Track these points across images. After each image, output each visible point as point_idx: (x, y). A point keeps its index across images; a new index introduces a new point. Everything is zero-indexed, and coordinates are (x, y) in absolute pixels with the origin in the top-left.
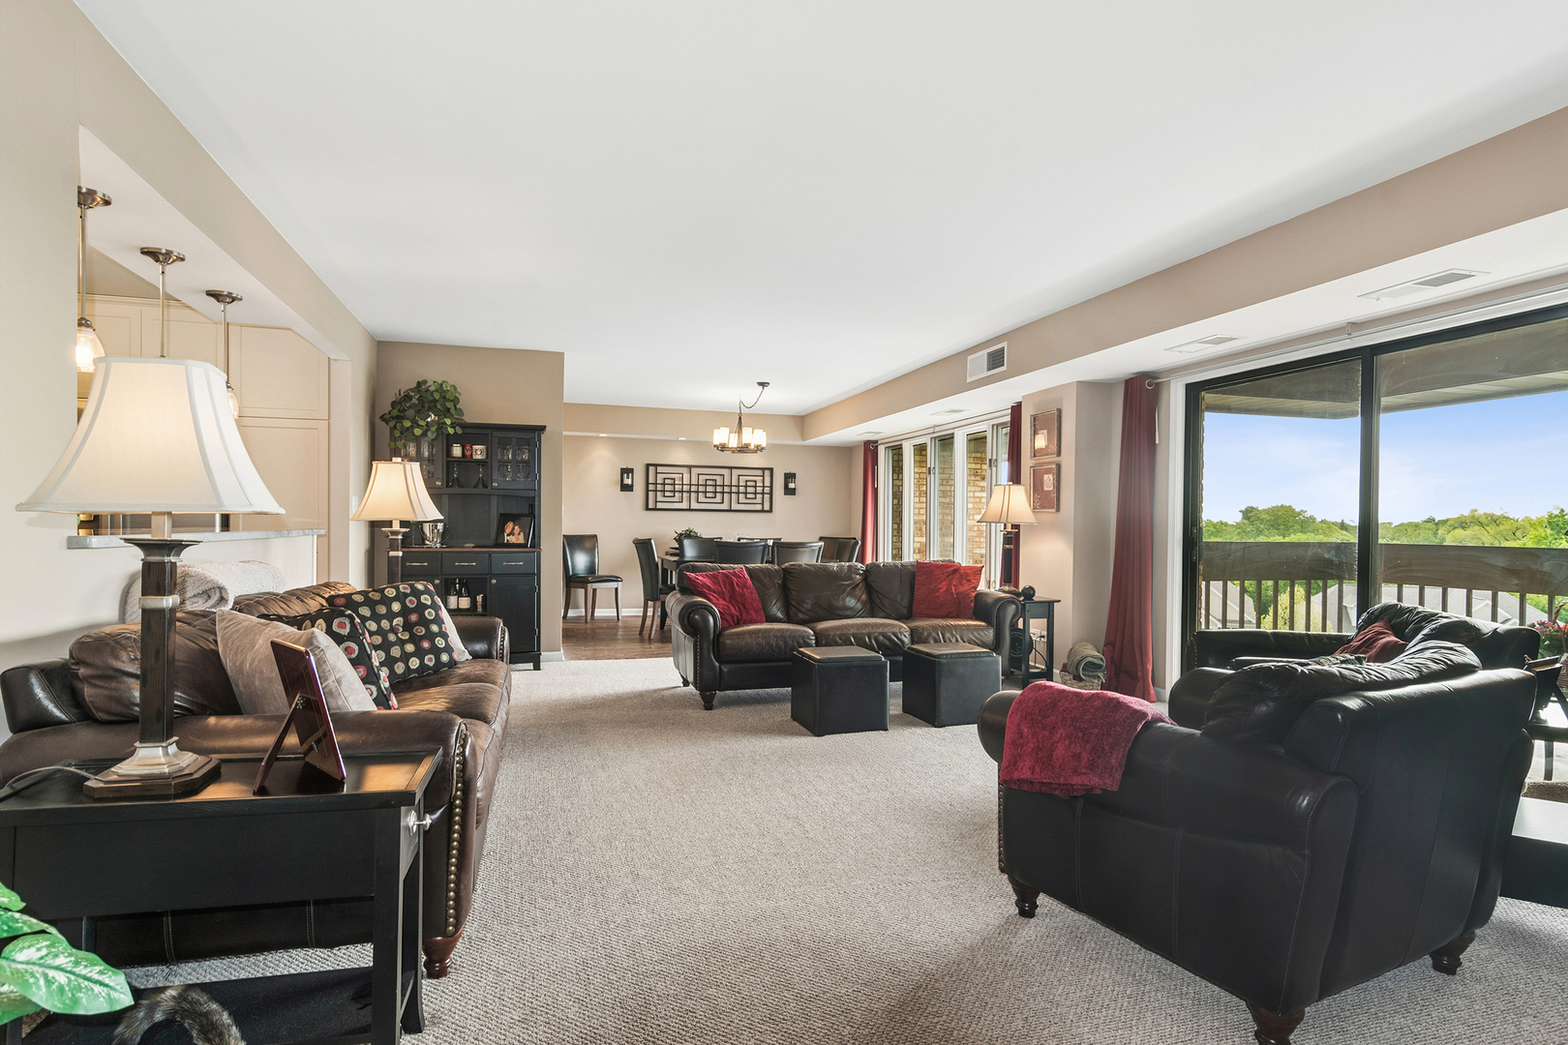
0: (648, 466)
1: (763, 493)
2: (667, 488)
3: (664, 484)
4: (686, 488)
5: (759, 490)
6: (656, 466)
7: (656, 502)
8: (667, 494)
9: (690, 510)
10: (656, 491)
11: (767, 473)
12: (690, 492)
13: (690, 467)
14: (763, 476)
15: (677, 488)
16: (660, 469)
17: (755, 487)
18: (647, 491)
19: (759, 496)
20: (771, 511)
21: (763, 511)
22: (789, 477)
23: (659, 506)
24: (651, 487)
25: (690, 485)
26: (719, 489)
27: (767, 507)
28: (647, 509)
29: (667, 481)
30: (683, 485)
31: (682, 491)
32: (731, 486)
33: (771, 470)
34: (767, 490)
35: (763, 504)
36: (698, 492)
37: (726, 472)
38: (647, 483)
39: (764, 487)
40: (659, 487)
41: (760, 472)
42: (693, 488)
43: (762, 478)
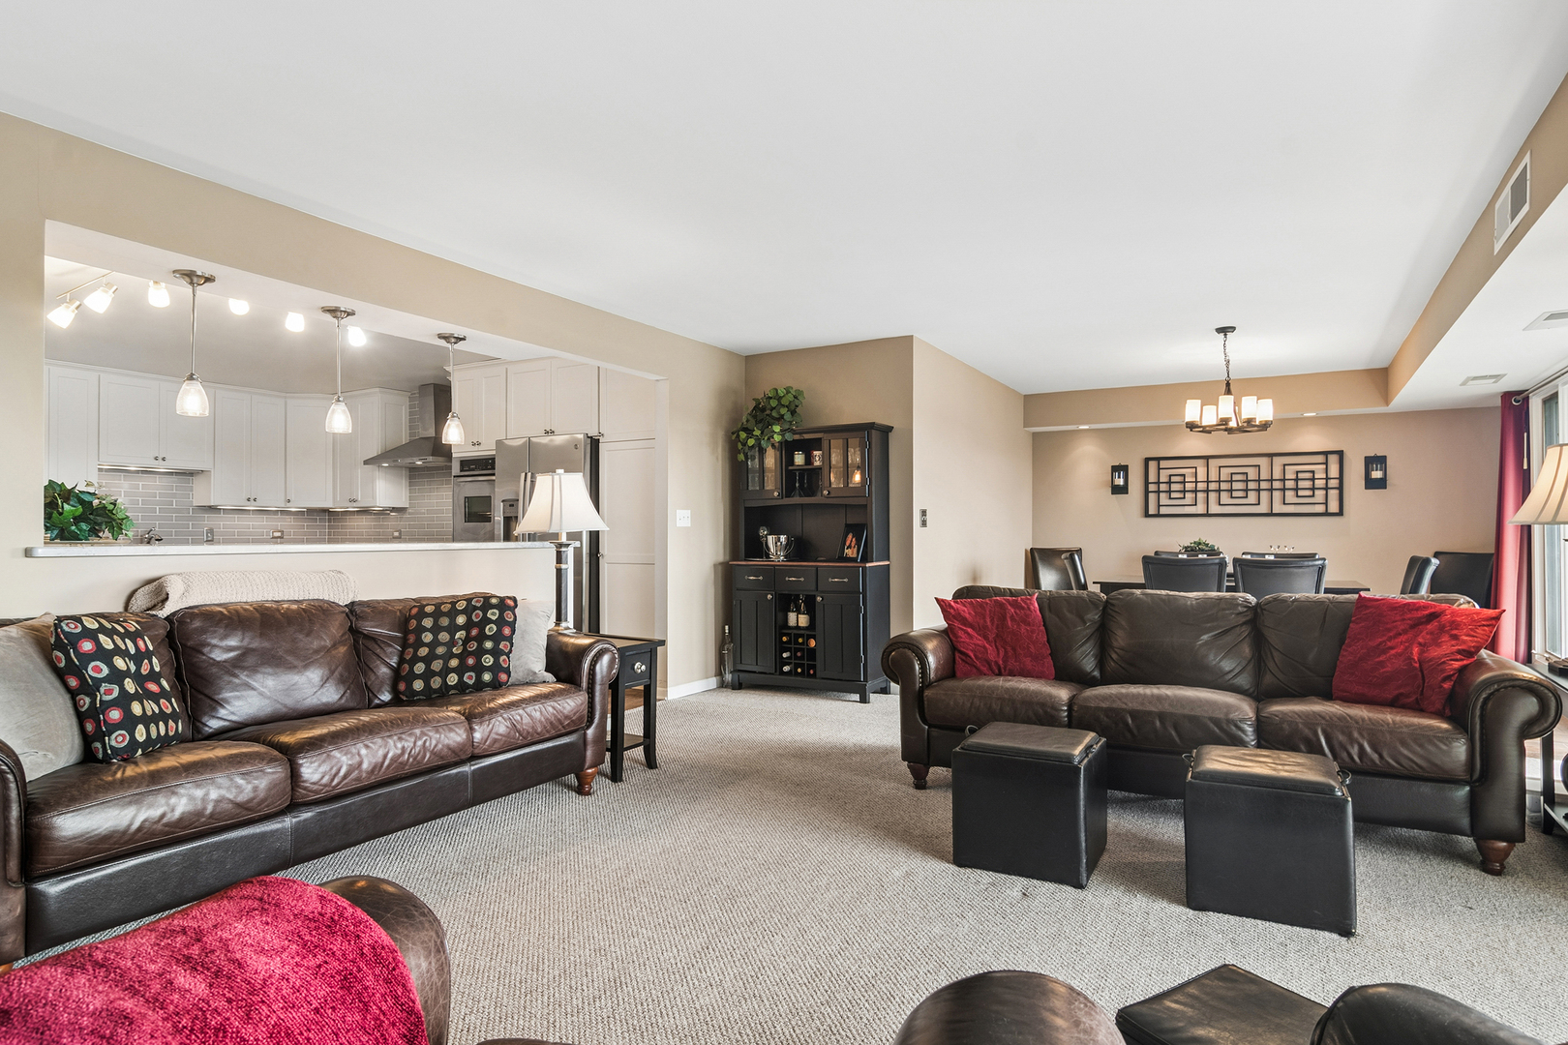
0: (1147, 460)
1: (1326, 488)
2: (1174, 487)
3: (1170, 483)
4: (1201, 486)
5: (1319, 483)
6: (1158, 459)
7: (1159, 506)
8: (1173, 495)
9: (1207, 515)
10: (1158, 492)
11: (1333, 459)
12: (1207, 491)
13: (1207, 458)
14: (1326, 463)
15: (1189, 486)
16: (1163, 464)
17: (1313, 479)
18: (1147, 492)
19: (1320, 494)
20: (1341, 513)
21: (1326, 514)
22: (1374, 461)
23: (1163, 511)
24: (1152, 488)
25: (1208, 482)
26: (1252, 485)
27: (1334, 507)
28: (1147, 515)
29: (1173, 479)
30: (1196, 482)
31: (1195, 491)
32: (1271, 480)
33: (1340, 454)
34: (1333, 483)
35: (1326, 504)
36: (1219, 491)
37: (1263, 462)
38: (1147, 483)
39: (1327, 479)
40: (1163, 487)
41: (1321, 459)
42: (1213, 486)
43: (1324, 466)
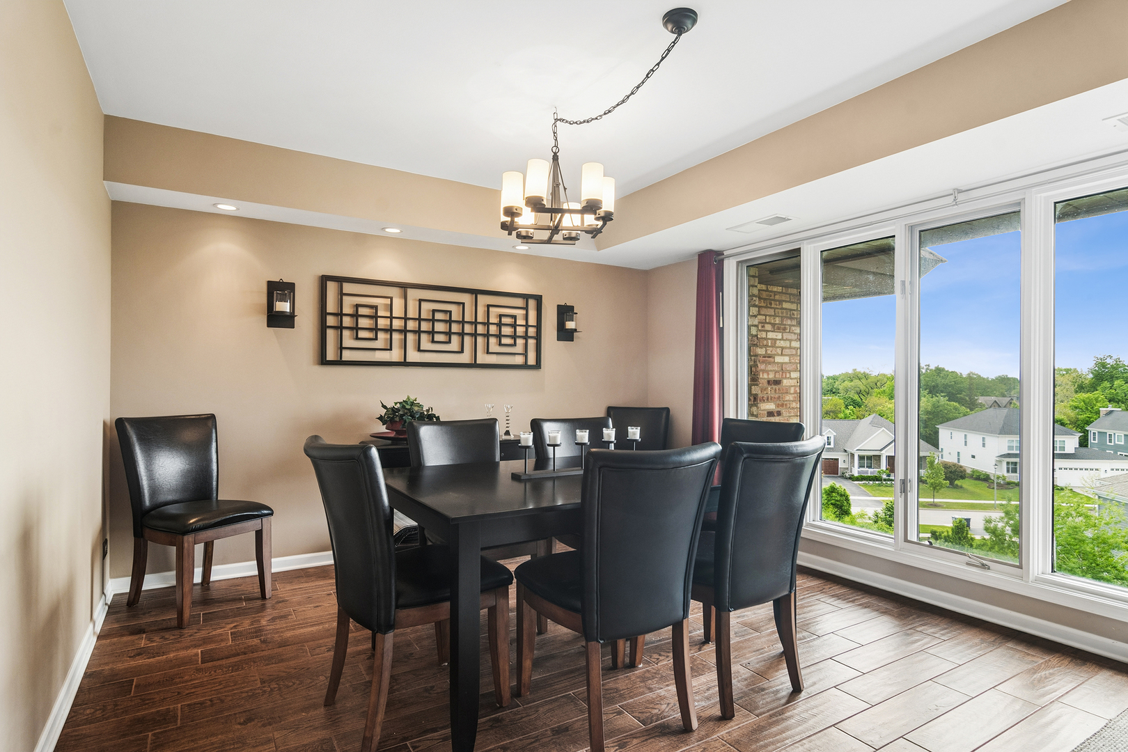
0: (324, 280)
1: (526, 337)
2: (363, 322)
3: (356, 316)
4: (397, 324)
5: (520, 330)
6: (340, 280)
7: (342, 348)
8: (362, 334)
9: (405, 364)
10: (340, 328)
11: (532, 303)
12: (404, 331)
13: (404, 287)
14: (526, 308)
15: (382, 323)
16: (348, 288)
17: (514, 326)
18: (323, 328)
19: (520, 342)
20: (538, 365)
21: (525, 366)
22: (565, 312)
23: (347, 356)
24: (331, 321)
25: (406, 319)
26: (455, 328)
27: (532, 361)
28: (323, 361)
29: (362, 311)
30: (391, 318)
31: (390, 330)
32: (475, 323)
33: (539, 299)
34: (532, 331)
35: (525, 354)
36: (418, 332)
37: (466, 298)
38: (323, 313)
39: (527, 326)
40: (347, 321)
41: (519, 302)
42: (411, 325)
43: (523, 312)
